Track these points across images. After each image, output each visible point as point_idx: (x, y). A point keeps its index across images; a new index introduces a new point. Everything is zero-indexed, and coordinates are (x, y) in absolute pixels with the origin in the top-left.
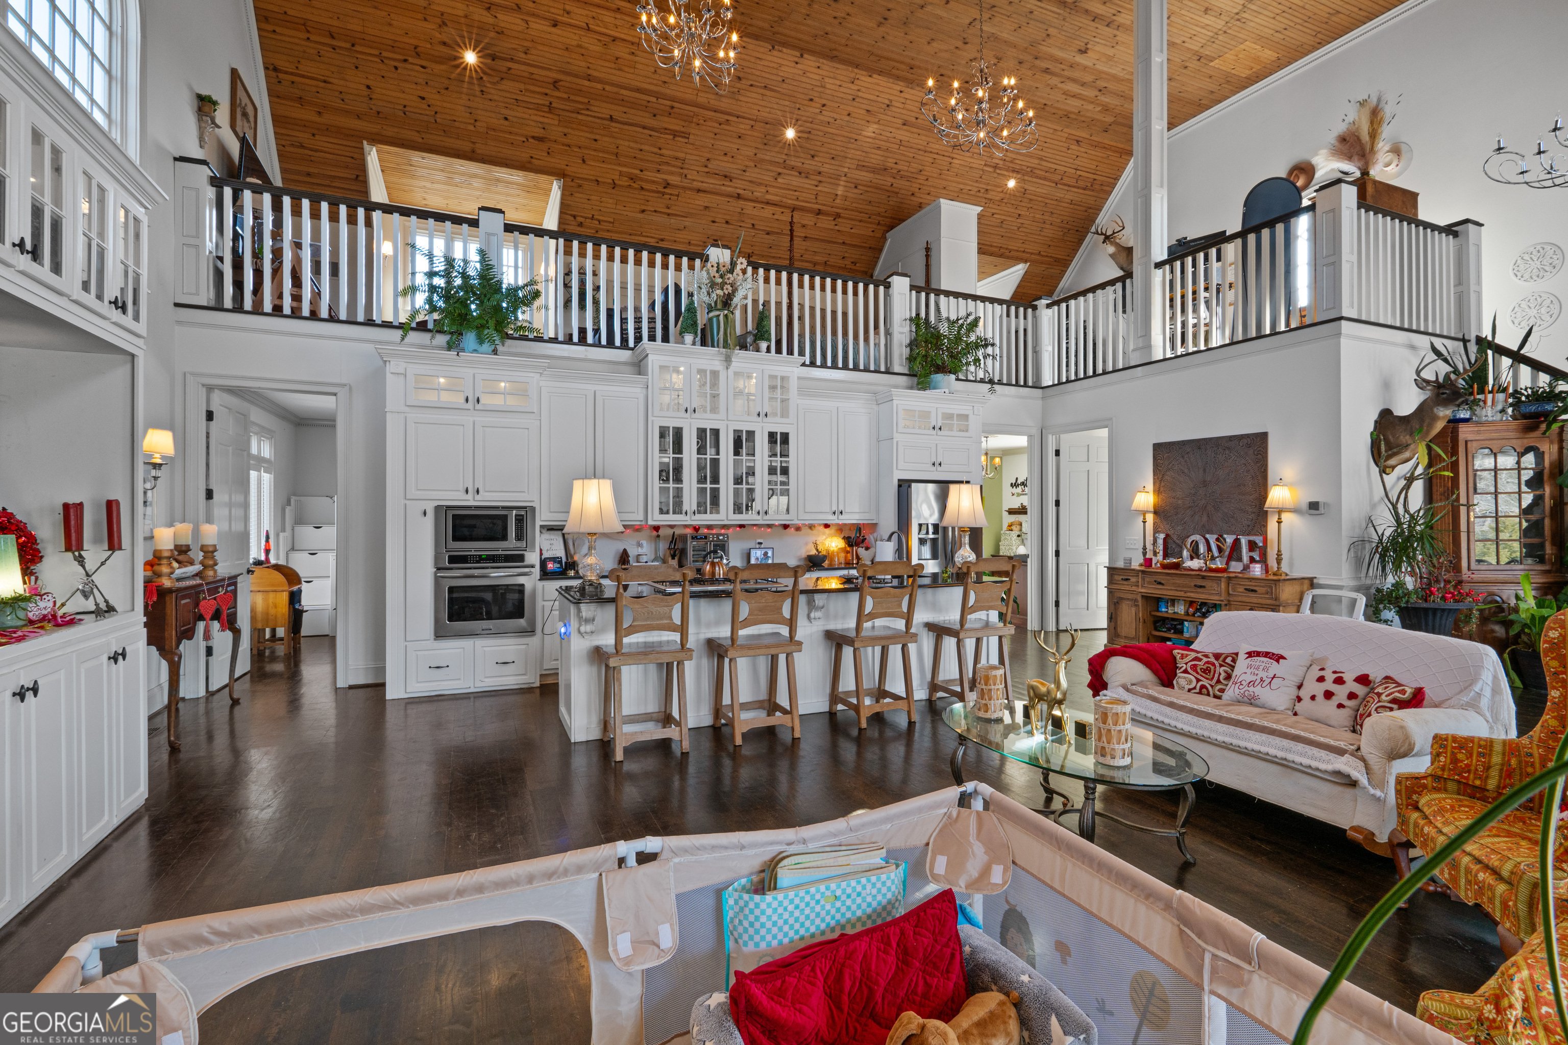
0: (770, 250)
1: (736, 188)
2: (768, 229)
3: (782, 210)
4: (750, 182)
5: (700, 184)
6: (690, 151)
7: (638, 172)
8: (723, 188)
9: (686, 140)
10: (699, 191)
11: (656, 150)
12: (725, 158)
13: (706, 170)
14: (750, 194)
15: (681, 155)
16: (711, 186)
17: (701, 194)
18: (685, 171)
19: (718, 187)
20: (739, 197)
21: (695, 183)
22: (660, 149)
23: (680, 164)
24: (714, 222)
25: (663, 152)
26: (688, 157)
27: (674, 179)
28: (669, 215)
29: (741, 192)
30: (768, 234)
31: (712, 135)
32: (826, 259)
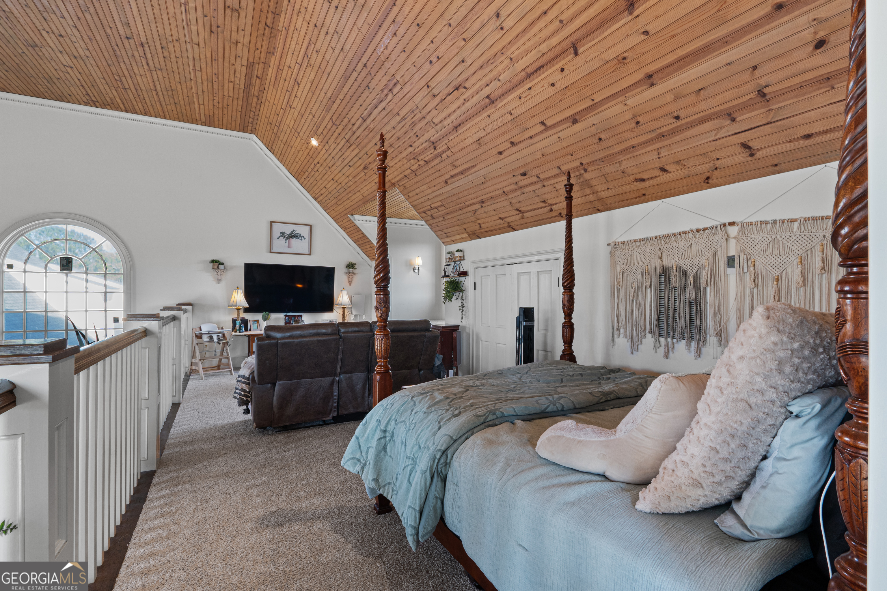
0: (604, 144)
1: (478, 92)
2: (568, 113)
3: (558, 66)
4: (481, 67)
5: (449, 120)
6: (412, 94)
7: (411, 149)
8: (469, 104)
9: (399, 87)
10: (456, 128)
11: (398, 118)
12: (436, 68)
13: (438, 99)
14: (498, 84)
15: (411, 105)
16: (458, 113)
17: (461, 130)
18: (428, 118)
19: (464, 108)
20: (491, 100)
21: (446, 123)
22: (398, 114)
23: (419, 115)
24: (500, 153)
25: (403, 113)
26: (417, 99)
27: (431, 134)
28: (462, 173)
29: (487, 91)
30: (575, 121)
31: (404, 55)
32: (752, 86)
